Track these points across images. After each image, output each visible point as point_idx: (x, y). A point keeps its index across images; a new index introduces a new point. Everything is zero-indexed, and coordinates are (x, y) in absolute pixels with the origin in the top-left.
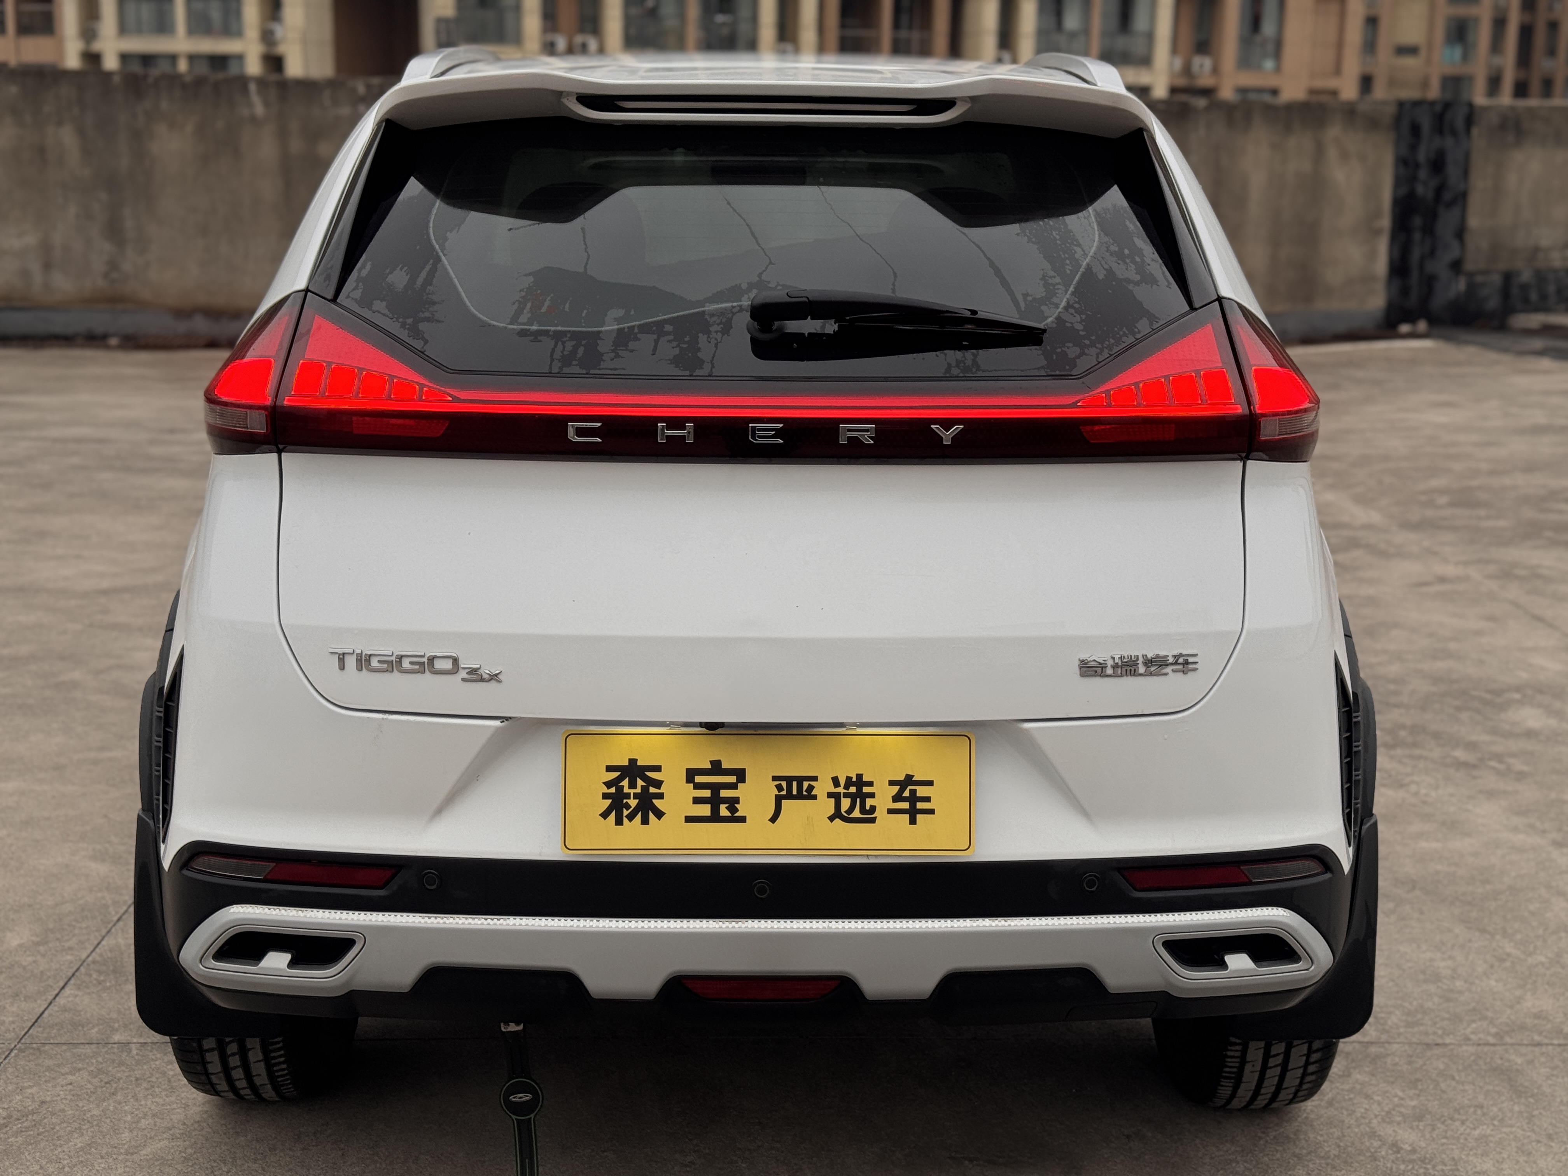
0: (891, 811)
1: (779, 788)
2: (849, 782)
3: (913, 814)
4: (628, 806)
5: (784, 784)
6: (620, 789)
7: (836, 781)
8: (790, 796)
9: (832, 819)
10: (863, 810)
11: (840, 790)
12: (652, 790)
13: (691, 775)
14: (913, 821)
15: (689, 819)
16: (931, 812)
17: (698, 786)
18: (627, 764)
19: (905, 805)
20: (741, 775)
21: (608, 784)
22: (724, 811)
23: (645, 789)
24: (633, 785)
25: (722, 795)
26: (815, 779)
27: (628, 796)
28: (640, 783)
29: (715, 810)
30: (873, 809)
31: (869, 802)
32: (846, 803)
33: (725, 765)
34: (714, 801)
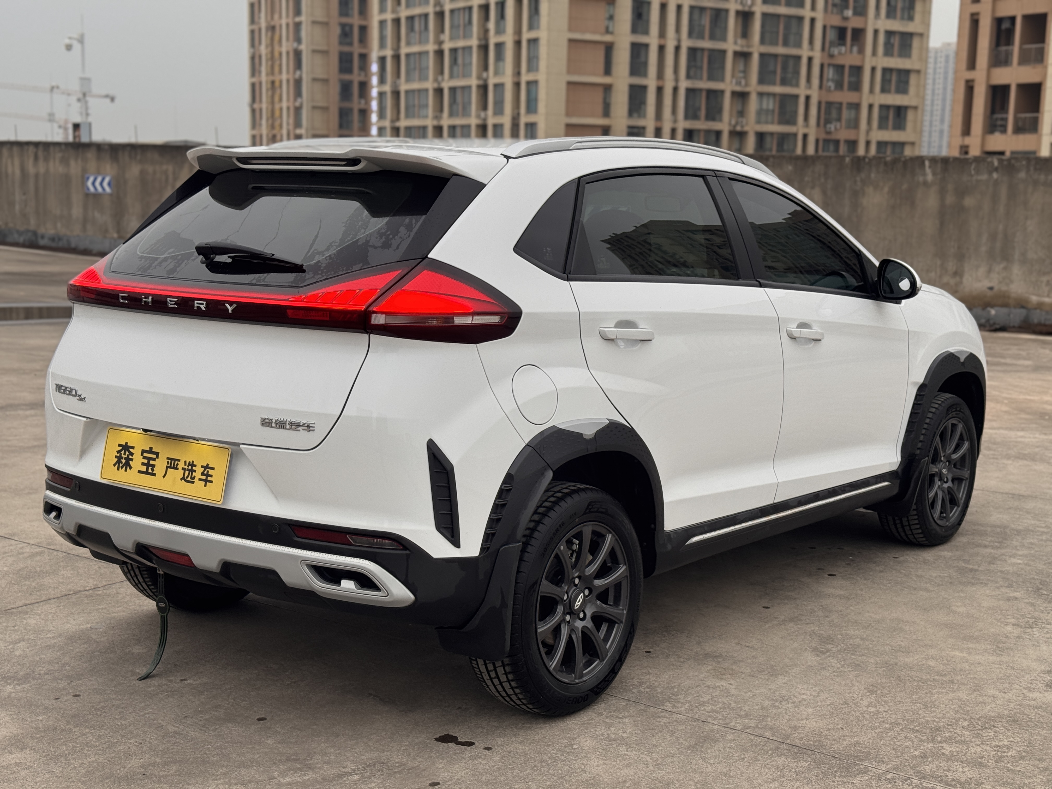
0: (200, 480)
1: (168, 462)
2: (189, 464)
3: (206, 481)
4: (122, 463)
5: (170, 461)
6: (121, 454)
7: (185, 462)
8: (170, 467)
9: (181, 479)
10: (191, 478)
11: (186, 467)
12: (130, 457)
13: (143, 451)
14: (205, 486)
15: (140, 472)
16: (211, 482)
17: (144, 458)
18: (125, 444)
19: (204, 478)
20: (157, 454)
21: (118, 452)
22: (150, 471)
23: (128, 456)
24: (125, 454)
25: (150, 463)
26: (179, 460)
27: (122, 458)
28: (127, 453)
29: (147, 469)
30: (195, 477)
31: (194, 474)
32: (187, 473)
33: (153, 450)
34: (148, 465)
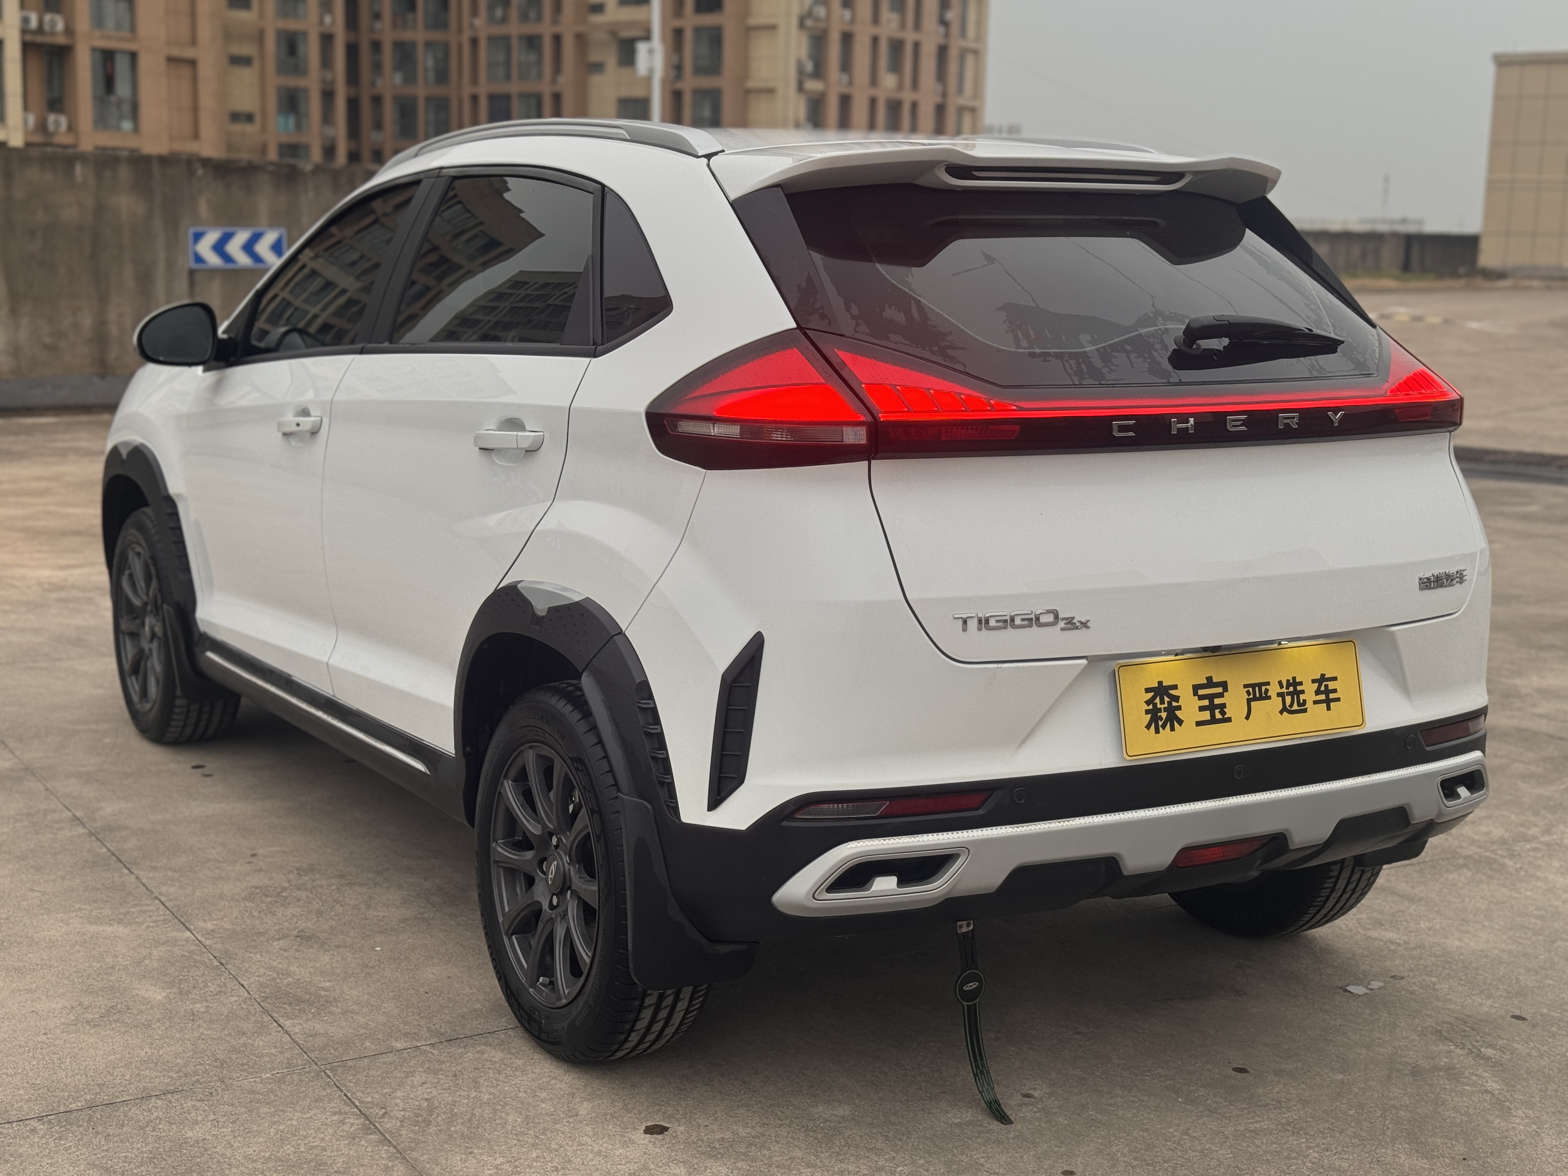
0: (1315, 702)
1: (1248, 693)
2: (1289, 684)
3: (1328, 702)
4: (1161, 718)
5: (1251, 689)
6: (1155, 705)
7: (1280, 683)
8: (1255, 699)
9: (1281, 712)
10: (1299, 704)
11: (1284, 690)
12: (1174, 704)
13: (1196, 688)
14: (1329, 708)
15: (1199, 724)
16: (1338, 700)
17: (1201, 698)
18: (1157, 685)
19: (1323, 697)
20: (1224, 685)
21: (1148, 703)
22: (1218, 716)
23: (1170, 703)
24: (1162, 702)
25: (1215, 703)
26: (1268, 684)
27: (1160, 710)
28: (1166, 699)
29: (1213, 715)
30: (1305, 701)
31: (1302, 697)
32: (1288, 699)
33: (1215, 680)
34: (1211, 708)
